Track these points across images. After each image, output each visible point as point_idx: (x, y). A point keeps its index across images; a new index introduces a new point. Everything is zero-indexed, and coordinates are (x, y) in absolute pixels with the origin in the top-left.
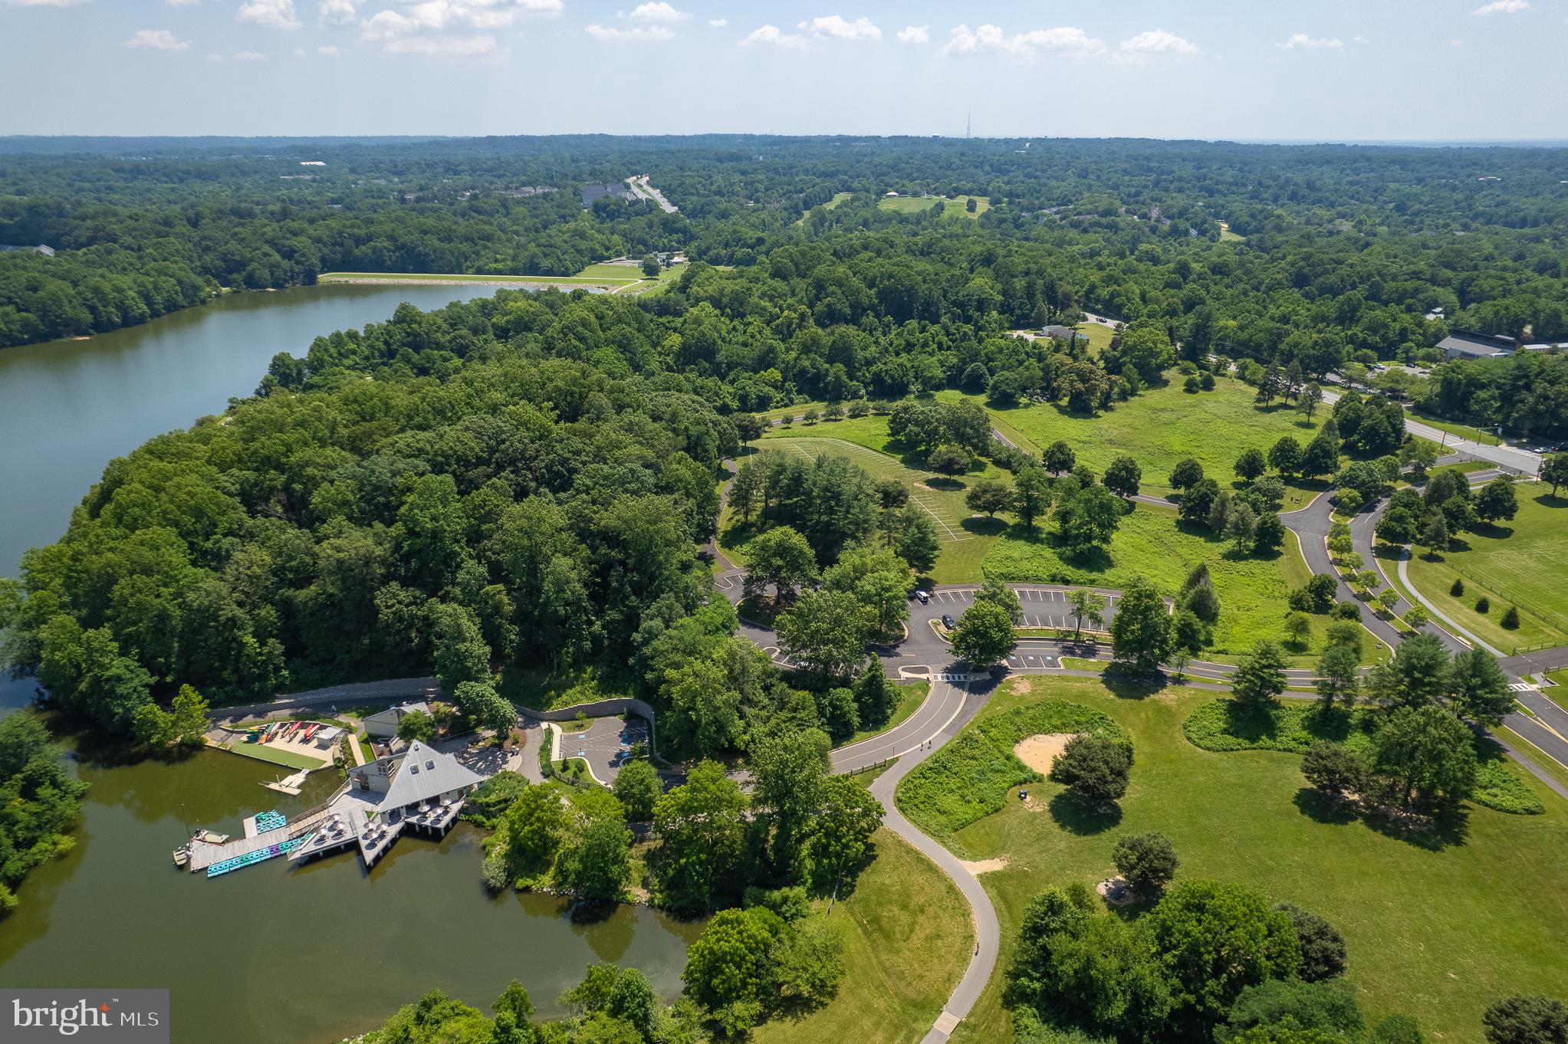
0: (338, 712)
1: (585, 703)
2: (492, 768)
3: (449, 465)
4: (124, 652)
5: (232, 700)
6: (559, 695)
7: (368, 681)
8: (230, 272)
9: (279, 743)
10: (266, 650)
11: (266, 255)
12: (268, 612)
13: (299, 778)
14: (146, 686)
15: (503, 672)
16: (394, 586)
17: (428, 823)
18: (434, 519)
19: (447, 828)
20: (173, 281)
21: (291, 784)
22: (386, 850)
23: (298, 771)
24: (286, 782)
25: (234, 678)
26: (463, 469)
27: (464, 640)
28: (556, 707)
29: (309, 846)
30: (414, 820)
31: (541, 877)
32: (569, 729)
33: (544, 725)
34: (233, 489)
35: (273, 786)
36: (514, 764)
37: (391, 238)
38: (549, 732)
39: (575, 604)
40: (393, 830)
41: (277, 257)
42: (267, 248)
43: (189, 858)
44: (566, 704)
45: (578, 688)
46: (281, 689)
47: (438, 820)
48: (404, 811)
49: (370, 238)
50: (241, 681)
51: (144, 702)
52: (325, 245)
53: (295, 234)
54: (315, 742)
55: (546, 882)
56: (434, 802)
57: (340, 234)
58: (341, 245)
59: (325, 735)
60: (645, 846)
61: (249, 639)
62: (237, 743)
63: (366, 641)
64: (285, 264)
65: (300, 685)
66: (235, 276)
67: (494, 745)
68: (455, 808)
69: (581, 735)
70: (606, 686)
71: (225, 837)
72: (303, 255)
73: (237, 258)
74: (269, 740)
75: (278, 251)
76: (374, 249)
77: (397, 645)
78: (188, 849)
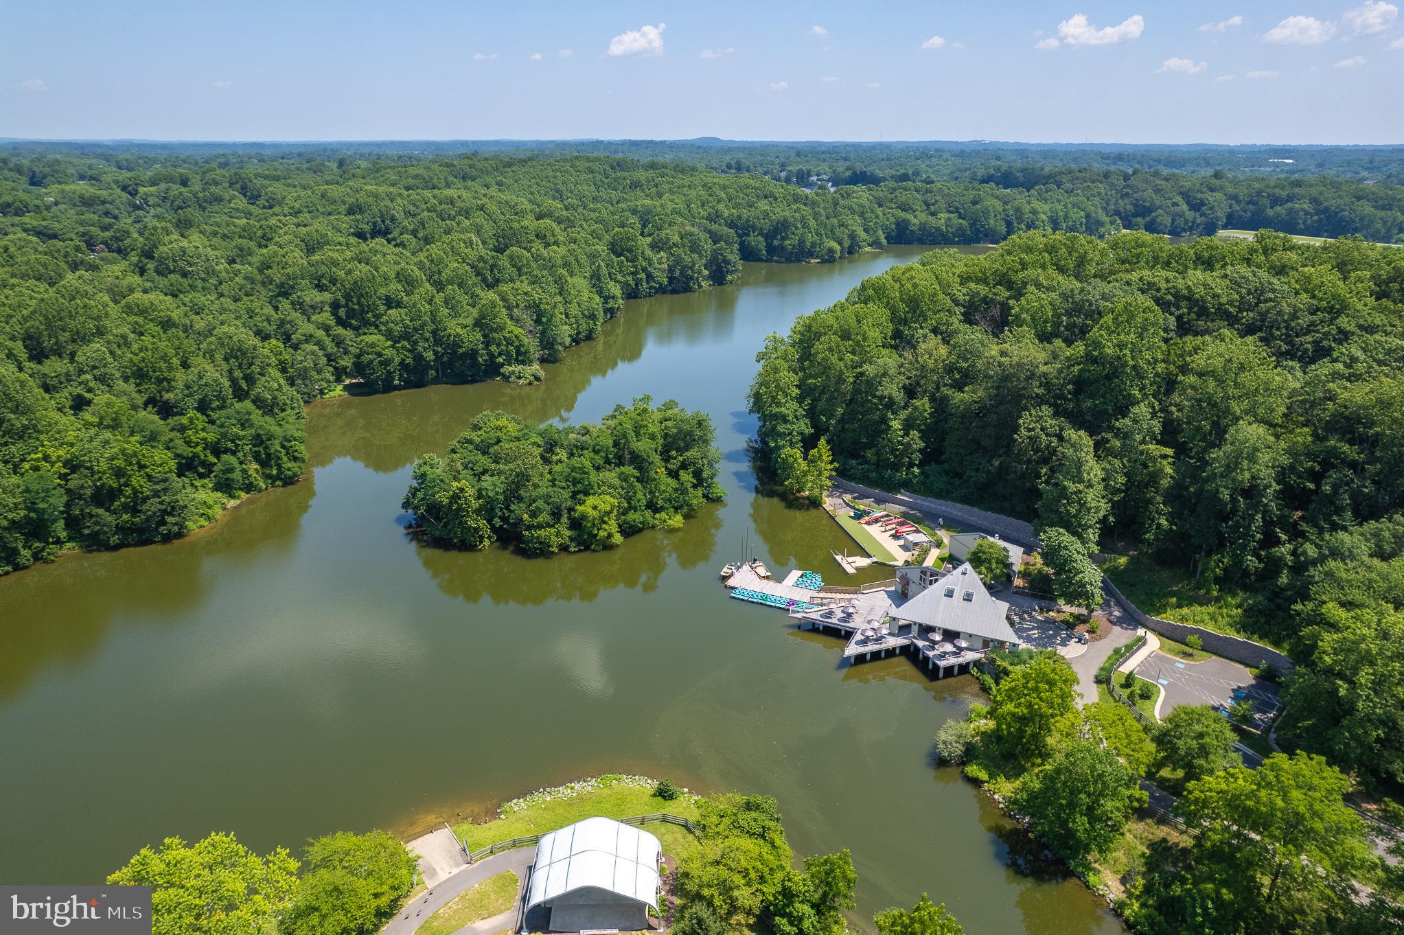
0: (942, 527)
1: (1210, 628)
2: (1042, 642)
3: (1178, 308)
4: (800, 399)
5: (865, 479)
6: (1180, 606)
7: (986, 510)
8: (1135, 216)
9: (875, 530)
10: (906, 440)
11: (1175, 204)
12: (923, 404)
13: (862, 562)
14: (801, 434)
15: (1132, 559)
16: (1046, 410)
17: (931, 654)
18: (1121, 346)
19: (949, 671)
20: (1082, 214)
21: (852, 564)
22: (876, 656)
23: (869, 556)
24: (850, 559)
25: (874, 459)
26: (1193, 316)
27: (1081, 481)
28: (1170, 617)
29: (815, 615)
30: (920, 643)
31: (1001, 780)
32: (1170, 650)
33: (1141, 632)
34: (962, 297)
35: (839, 558)
36: (1072, 651)
37: (1314, 201)
38: (1142, 642)
39: (1252, 492)
40: (893, 642)
41: (1185, 207)
42: (1178, 199)
43: (732, 575)
44: (1183, 619)
45: (1211, 609)
46: (906, 485)
47: (943, 655)
48: (915, 629)
49: (1290, 199)
50: (877, 464)
51: (792, 444)
52: (1238, 202)
53: (1212, 190)
54: (902, 542)
55: (1004, 789)
56: (950, 636)
57: (1259, 193)
58: (1255, 204)
59: (913, 538)
60: (1162, 832)
61: (896, 424)
62: (844, 516)
63: (997, 463)
64: (1190, 215)
65: (923, 488)
66: (1139, 219)
67: (1065, 622)
68: (969, 656)
69: (1181, 663)
70: (1251, 622)
71: (768, 574)
72: (1211, 208)
73: (1147, 204)
74: (868, 523)
75: (1188, 203)
76: (1290, 211)
77: (1023, 476)
78: (738, 568)
